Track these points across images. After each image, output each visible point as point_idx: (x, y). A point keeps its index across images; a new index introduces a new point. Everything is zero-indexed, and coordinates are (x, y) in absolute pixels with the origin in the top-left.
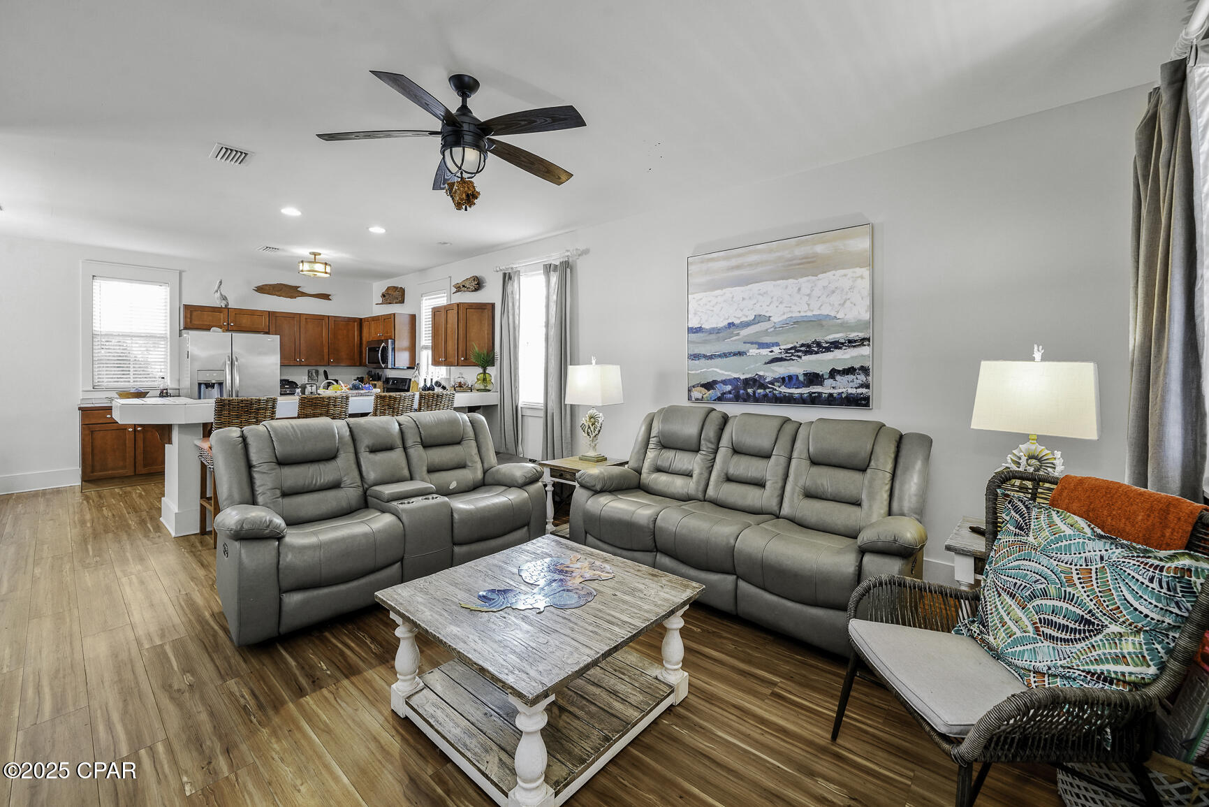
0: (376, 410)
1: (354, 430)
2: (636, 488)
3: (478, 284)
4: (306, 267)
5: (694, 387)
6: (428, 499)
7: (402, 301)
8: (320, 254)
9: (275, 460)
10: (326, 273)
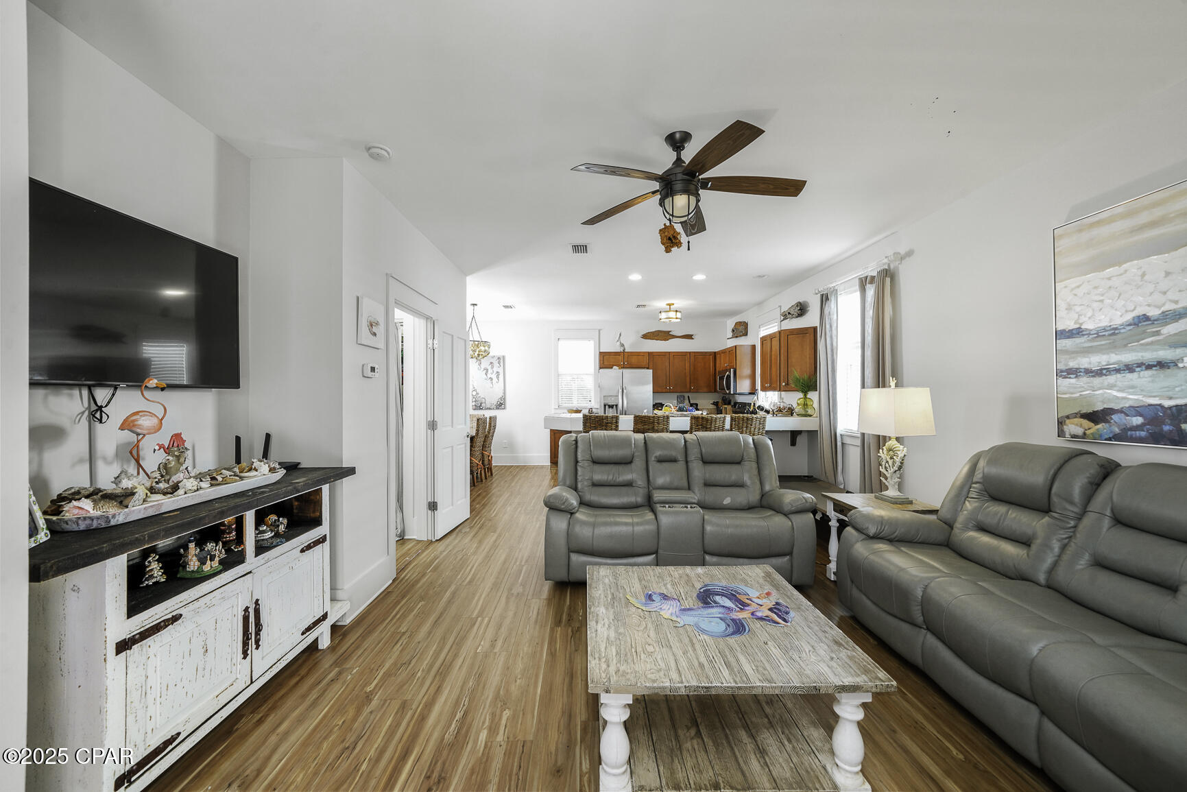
0: (691, 428)
1: (648, 442)
2: (945, 546)
3: (802, 310)
4: (663, 315)
5: (1068, 417)
6: (687, 507)
7: (746, 334)
8: (673, 304)
9: (590, 459)
10: (677, 318)
